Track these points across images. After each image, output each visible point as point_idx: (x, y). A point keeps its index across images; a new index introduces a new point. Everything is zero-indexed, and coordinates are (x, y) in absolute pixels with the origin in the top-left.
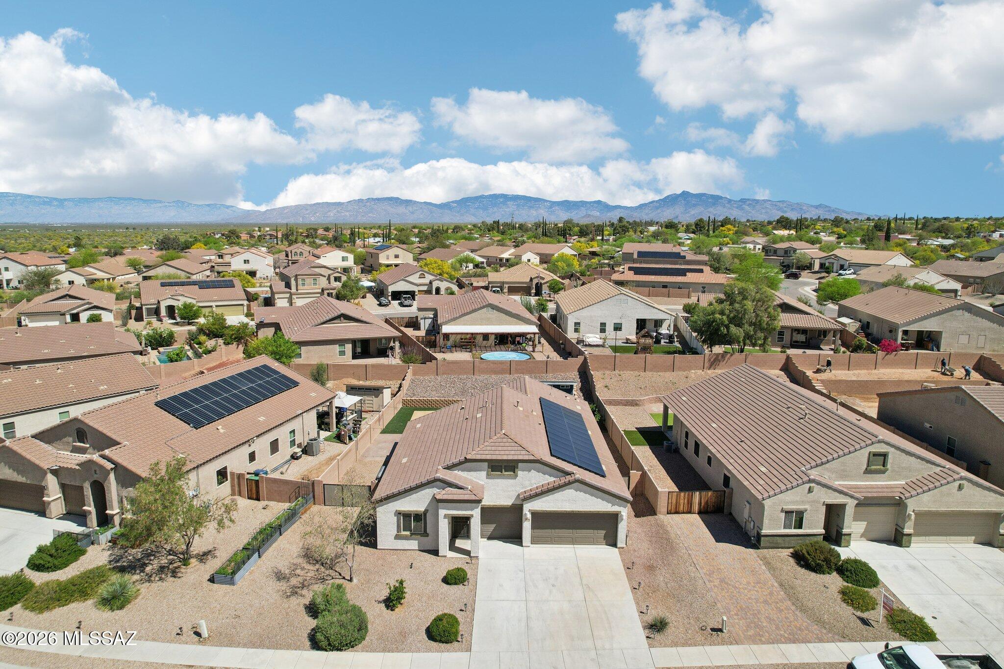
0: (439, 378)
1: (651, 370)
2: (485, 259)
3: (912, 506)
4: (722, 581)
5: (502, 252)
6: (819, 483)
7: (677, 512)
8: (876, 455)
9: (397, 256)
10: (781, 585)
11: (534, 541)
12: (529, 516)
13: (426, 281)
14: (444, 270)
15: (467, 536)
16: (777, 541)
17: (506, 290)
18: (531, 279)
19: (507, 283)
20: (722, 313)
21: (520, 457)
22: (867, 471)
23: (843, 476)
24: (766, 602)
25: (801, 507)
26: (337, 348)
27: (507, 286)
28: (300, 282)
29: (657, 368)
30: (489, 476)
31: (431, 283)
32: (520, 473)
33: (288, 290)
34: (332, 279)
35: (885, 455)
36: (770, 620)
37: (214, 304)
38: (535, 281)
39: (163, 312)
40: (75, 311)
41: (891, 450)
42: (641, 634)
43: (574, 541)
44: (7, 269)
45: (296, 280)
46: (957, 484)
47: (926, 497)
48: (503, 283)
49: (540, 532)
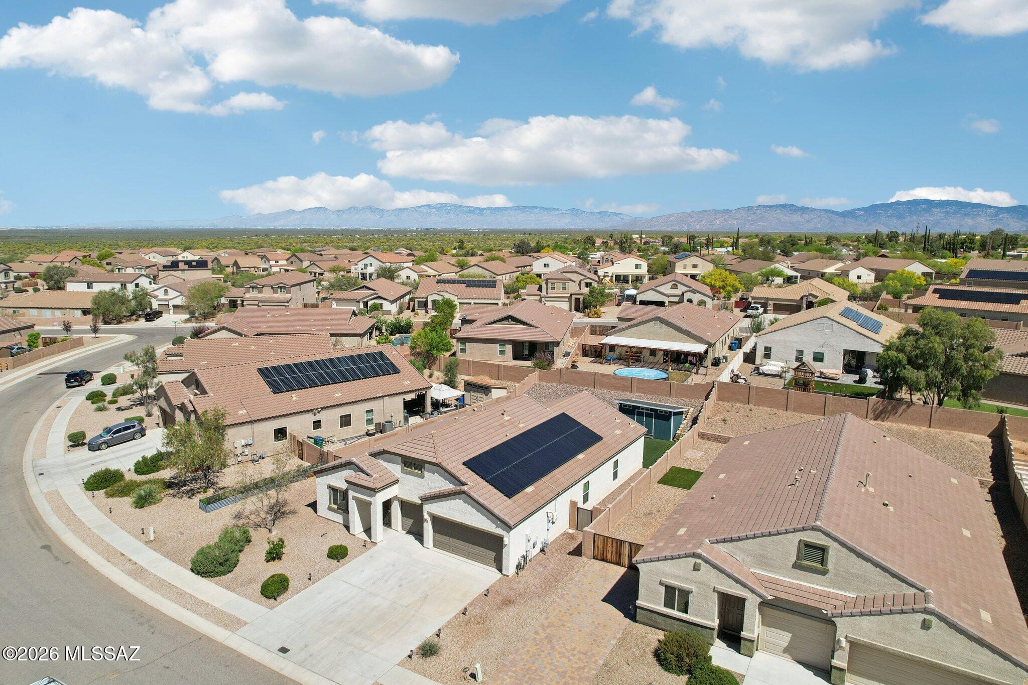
0: (560, 386)
1: (795, 410)
2: (799, 273)
3: (845, 630)
5: (827, 266)
6: (707, 561)
7: (604, 560)
8: (808, 545)
9: (695, 266)
11: (436, 545)
12: (428, 518)
13: (678, 292)
14: (728, 283)
16: (653, 619)
17: (770, 308)
18: (802, 297)
19: (772, 299)
22: (796, 566)
23: (763, 561)
25: (685, 586)
26: (497, 347)
27: (771, 303)
28: (550, 286)
30: (403, 471)
31: (683, 294)
32: (426, 474)
33: (539, 293)
34: (583, 284)
35: (823, 550)
37: (472, 301)
38: (806, 300)
39: (430, 305)
40: (365, 300)
41: (833, 546)
42: (407, 651)
43: (468, 556)
44: (371, 265)
45: (547, 284)
46: (920, 617)
47: (866, 623)
48: (768, 299)
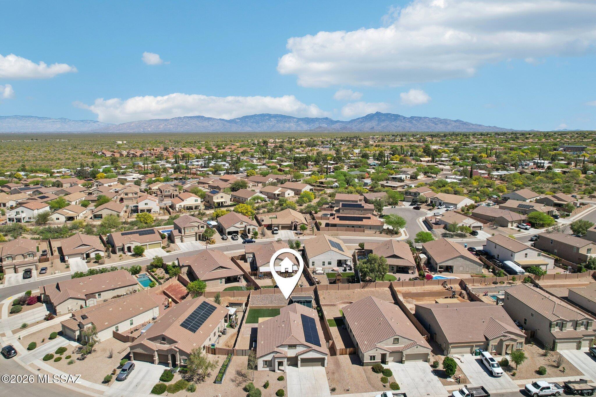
0: (262, 296)
1: (341, 290)
3: (405, 353)
4: (352, 376)
5: (275, 190)
6: (379, 348)
7: (342, 354)
8: (395, 339)
9: (222, 197)
10: (367, 377)
11: (301, 366)
12: (300, 359)
13: (243, 225)
14: (249, 210)
15: (282, 365)
16: (368, 364)
17: (280, 228)
18: (292, 223)
19: (281, 224)
20: (367, 268)
21: (297, 343)
22: (393, 343)
23: (387, 345)
24: (362, 382)
25: (374, 355)
26: (219, 281)
27: (280, 226)
28: (186, 230)
29: (343, 289)
30: (288, 349)
31: (246, 226)
32: (297, 348)
33: (180, 234)
34: (200, 227)
35: (398, 339)
36: (361, 387)
37: (147, 244)
38: (294, 224)
41: (400, 337)
42: (329, 391)
43: (312, 366)
44: (22, 212)
45: (184, 229)
46: (416, 346)
47: (408, 350)
48: (279, 224)
49: (303, 364)
